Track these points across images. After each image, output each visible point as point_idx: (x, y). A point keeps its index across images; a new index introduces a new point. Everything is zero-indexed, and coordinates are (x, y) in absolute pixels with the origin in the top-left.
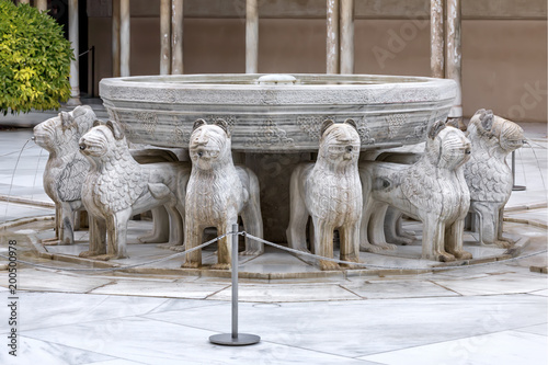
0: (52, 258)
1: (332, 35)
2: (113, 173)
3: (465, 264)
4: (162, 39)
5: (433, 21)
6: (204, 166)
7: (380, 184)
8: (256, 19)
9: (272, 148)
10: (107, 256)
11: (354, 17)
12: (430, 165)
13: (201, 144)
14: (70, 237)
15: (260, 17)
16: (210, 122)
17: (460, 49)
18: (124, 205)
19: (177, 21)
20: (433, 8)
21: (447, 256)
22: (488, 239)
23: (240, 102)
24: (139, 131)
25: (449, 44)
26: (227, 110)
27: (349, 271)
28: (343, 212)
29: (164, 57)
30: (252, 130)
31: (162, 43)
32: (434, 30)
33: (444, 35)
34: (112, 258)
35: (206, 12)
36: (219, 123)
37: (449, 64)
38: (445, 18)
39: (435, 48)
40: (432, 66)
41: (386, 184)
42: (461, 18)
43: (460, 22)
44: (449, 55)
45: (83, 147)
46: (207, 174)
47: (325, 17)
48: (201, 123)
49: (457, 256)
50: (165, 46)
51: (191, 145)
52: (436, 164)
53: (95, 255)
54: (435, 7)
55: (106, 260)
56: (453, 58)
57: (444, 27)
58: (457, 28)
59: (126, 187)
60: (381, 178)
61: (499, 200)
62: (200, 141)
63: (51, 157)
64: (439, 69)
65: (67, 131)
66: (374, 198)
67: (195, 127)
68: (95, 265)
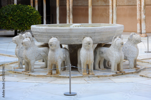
0: (15, 72)
1: (111, 11)
2: (30, 50)
3: (122, 74)
4: (67, 12)
5: (138, 6)
6: (52, 48)
7: (101, 53)
8: (91, 7)
9: (72, 44)
10: (29, 72)
11: (116, 6)
12: (113, 48)
13: (51, 43)
14: (22, 67)
15: (92, 6)
16: (54, 37)
17: (145, 14)
18: (33, 58)
19: (71, 7)
20: (137, 3)
21: (118, 72)
22: (132, 67)
23: (63, 32)
24: (39, 39)
25: (142, 13)
26: (60, 34)
27: (90, 76)
28: (88, 60)
29: (68, 17)
30: (66, 39)
31: (67, 13)
32: (138, 9)
33: (140, 10)
34: (30, 72)
35: (81, 5)
36: (57, 37)
37: (142, 18)
38: (141, 5)
39: (138, 14)
40: (137, 19)
41: (102, 53)
42: (145, 5)
43: (145, 6)
44: (142, 16)
45: (22, 44)
46: (53, 50)
47: (109, 6)
48: (52, 37)
49: (121, 72)
50: (68, 14)
51: (49, 43)
52: (114, 47)
53: (26, 71)
54: (138, 3)
55: (28, 73)
56: (143, 16)
57: (141, 8)
58: (144, 8)
59: (34, 54)
60: (101, 51)
61: (134, 57)
62: (51, 42)
63: (17, 46)
64: (139, 20)
65: (21, 39)
66: (100, 56)
67: (50, 38)
68: (25, 74)
